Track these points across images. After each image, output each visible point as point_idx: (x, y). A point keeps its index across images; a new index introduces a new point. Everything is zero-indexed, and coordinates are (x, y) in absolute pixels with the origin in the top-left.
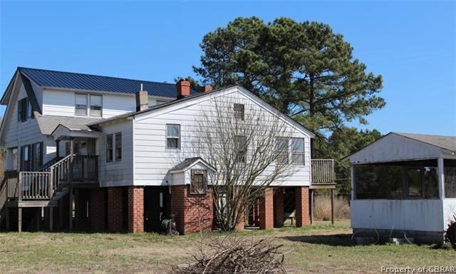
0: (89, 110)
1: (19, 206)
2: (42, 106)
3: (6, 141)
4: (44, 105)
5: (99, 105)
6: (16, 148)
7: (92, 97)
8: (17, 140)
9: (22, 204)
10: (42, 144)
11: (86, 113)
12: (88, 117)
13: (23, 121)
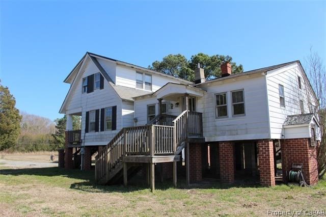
0: (144, 84)
1: (153, 162)
2: (115, 78)
3: (68, 108)
4: (117, 77)
5: (150, 82)
6: (80, 114)
7: (146, 76)
8: (82, 107)
9: (155, 160)
10: (114, 108)
11: (142, 87)
12: (144, 90)
13: (88, 92)
